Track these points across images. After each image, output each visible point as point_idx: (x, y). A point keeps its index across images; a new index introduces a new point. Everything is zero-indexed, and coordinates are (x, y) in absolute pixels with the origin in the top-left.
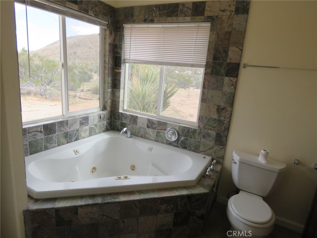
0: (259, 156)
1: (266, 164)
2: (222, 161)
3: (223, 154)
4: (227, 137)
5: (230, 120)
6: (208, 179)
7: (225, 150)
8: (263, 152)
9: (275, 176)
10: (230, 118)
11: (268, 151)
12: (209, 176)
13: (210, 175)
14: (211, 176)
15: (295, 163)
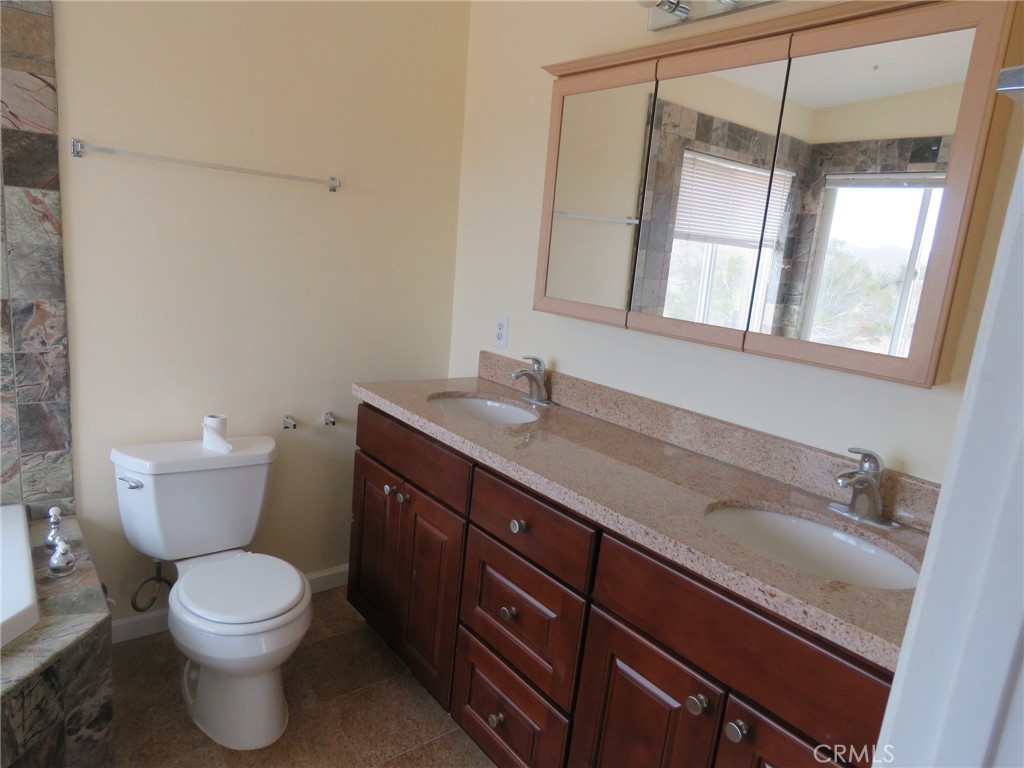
0: (200, 438)
1: (232, 451)
2: (71, 502)
3: (71, 478)
4: (66, 411)
5: (66, 347)
6: (69, 580)
7: (71, 460)
8: (209, 421)
9: (261, 479)
10: (64, 341)
11: (224, 416)
12: (66, 569)
13: (68, 564)
14: (72, 567)
15: (286, 427)
